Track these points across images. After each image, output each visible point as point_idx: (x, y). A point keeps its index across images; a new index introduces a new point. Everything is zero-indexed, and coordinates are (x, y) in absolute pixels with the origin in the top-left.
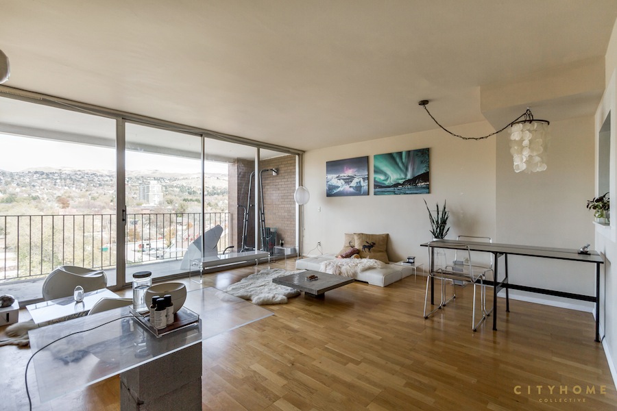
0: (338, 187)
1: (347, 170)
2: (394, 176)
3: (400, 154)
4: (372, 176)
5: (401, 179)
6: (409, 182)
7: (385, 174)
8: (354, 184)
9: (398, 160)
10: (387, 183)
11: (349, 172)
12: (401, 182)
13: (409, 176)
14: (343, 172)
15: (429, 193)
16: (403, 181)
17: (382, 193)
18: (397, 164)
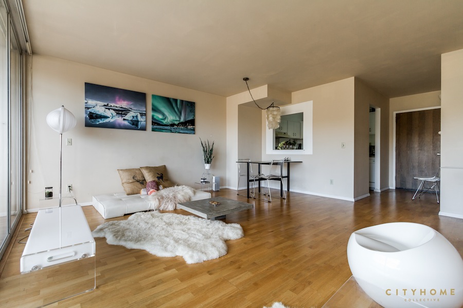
1: (119, 100)
2: (171, 118)
3: (176, 100)
4: (150, 113)
5: (177, 121)
6: (182, 124)
7: (163, 114)
8: (129, 116)
9: (174, 105)
10: (165, 122)
11: (124, 104)
12: (176, 123)
13: (182, 120)
14: (114, 101)
15: (194, 134)
16: (178, 122)
18: (174, 109)
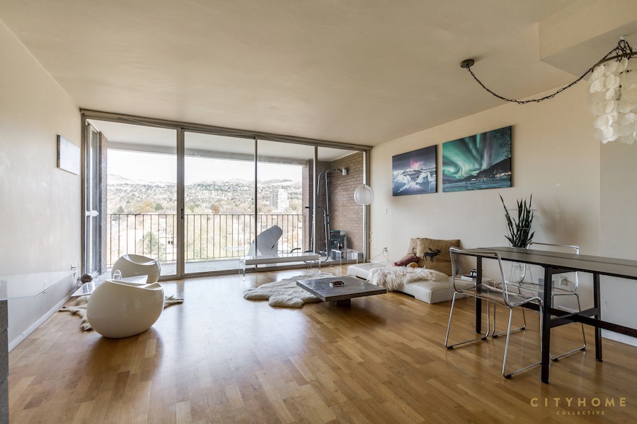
0: (404, 184)
1: (413, 164)
2: (466, 167)
3: (473, 138)
4: (441, 168)
5: (475, 170)
6: (484, 173)
7: (455, 165)
8: (420, 180)
9: (471, 146)
10: (457, 176)
11: (416, 166)
12: (475, 173)
13: (485, 166)
14: (409, 166)
15: (511, 186)
16: (478, 172)
17: (453, 189)
18: (470, 151)
